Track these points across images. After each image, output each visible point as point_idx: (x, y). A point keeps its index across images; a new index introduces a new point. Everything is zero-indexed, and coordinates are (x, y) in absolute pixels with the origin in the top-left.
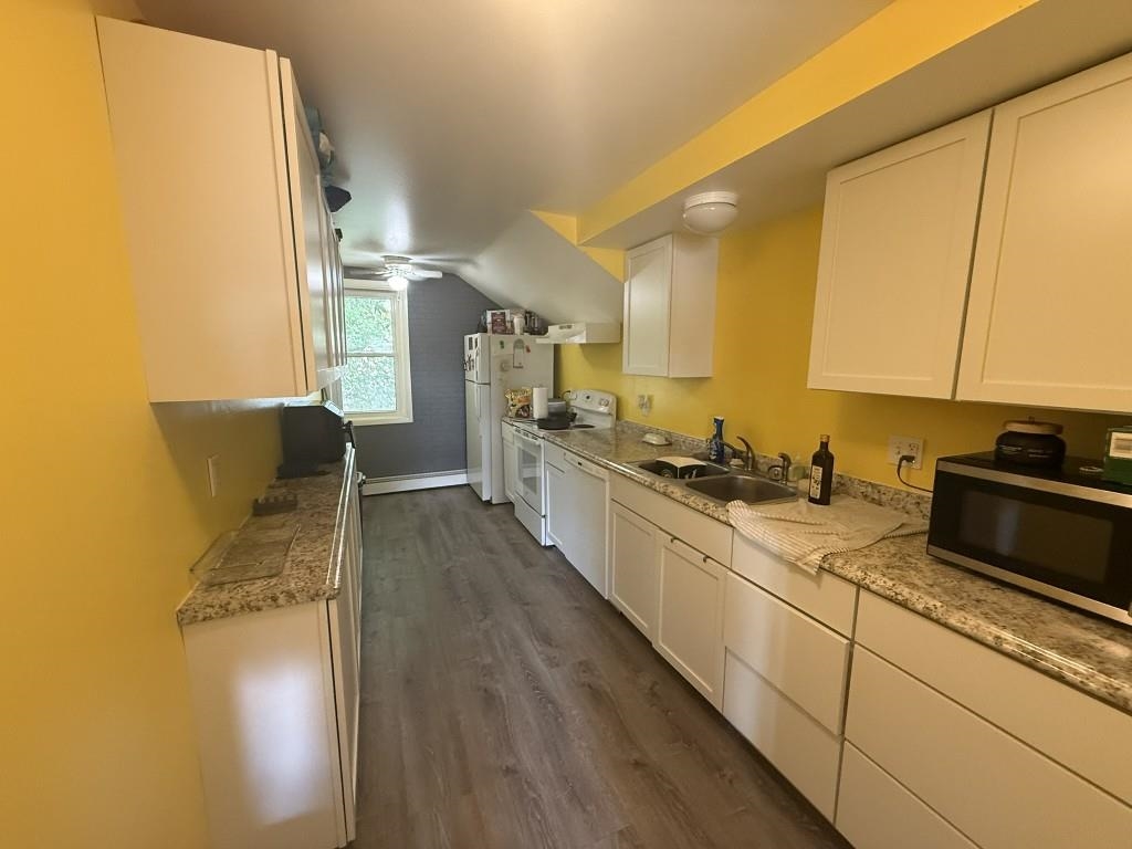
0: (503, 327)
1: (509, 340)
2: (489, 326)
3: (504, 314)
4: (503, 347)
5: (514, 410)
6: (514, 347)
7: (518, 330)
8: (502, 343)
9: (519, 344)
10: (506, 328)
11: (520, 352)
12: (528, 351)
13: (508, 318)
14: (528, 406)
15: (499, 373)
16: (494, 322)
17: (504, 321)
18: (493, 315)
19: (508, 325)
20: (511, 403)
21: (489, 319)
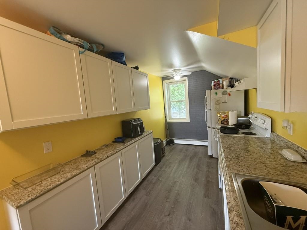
0: (219, 86)
1: (220, 92)
2: (213, 87)
3: (219, 81)
4: (216, 95)
5: (220, 121)
6: (223, 94)
7: (225, 87)
8: (216, 93)
9: (225, 93)
10: (220, 87)
11: (225, 96)
12: (230, 95)
13: (221, 82)
14: (227, 119)
15: (215, 105)
16: (214, 85)
17: (219, 84)
18: (214, 82)
19: (221, 85)
20: (219, 118)
21: (213, 84)
